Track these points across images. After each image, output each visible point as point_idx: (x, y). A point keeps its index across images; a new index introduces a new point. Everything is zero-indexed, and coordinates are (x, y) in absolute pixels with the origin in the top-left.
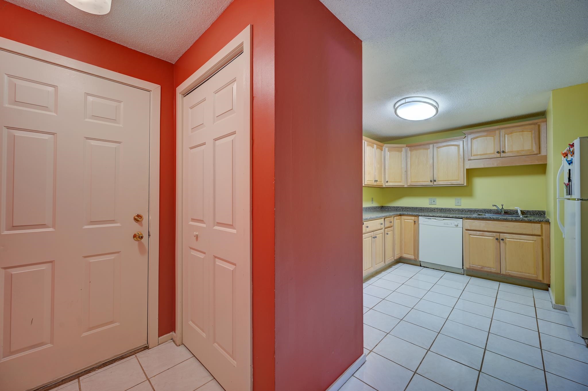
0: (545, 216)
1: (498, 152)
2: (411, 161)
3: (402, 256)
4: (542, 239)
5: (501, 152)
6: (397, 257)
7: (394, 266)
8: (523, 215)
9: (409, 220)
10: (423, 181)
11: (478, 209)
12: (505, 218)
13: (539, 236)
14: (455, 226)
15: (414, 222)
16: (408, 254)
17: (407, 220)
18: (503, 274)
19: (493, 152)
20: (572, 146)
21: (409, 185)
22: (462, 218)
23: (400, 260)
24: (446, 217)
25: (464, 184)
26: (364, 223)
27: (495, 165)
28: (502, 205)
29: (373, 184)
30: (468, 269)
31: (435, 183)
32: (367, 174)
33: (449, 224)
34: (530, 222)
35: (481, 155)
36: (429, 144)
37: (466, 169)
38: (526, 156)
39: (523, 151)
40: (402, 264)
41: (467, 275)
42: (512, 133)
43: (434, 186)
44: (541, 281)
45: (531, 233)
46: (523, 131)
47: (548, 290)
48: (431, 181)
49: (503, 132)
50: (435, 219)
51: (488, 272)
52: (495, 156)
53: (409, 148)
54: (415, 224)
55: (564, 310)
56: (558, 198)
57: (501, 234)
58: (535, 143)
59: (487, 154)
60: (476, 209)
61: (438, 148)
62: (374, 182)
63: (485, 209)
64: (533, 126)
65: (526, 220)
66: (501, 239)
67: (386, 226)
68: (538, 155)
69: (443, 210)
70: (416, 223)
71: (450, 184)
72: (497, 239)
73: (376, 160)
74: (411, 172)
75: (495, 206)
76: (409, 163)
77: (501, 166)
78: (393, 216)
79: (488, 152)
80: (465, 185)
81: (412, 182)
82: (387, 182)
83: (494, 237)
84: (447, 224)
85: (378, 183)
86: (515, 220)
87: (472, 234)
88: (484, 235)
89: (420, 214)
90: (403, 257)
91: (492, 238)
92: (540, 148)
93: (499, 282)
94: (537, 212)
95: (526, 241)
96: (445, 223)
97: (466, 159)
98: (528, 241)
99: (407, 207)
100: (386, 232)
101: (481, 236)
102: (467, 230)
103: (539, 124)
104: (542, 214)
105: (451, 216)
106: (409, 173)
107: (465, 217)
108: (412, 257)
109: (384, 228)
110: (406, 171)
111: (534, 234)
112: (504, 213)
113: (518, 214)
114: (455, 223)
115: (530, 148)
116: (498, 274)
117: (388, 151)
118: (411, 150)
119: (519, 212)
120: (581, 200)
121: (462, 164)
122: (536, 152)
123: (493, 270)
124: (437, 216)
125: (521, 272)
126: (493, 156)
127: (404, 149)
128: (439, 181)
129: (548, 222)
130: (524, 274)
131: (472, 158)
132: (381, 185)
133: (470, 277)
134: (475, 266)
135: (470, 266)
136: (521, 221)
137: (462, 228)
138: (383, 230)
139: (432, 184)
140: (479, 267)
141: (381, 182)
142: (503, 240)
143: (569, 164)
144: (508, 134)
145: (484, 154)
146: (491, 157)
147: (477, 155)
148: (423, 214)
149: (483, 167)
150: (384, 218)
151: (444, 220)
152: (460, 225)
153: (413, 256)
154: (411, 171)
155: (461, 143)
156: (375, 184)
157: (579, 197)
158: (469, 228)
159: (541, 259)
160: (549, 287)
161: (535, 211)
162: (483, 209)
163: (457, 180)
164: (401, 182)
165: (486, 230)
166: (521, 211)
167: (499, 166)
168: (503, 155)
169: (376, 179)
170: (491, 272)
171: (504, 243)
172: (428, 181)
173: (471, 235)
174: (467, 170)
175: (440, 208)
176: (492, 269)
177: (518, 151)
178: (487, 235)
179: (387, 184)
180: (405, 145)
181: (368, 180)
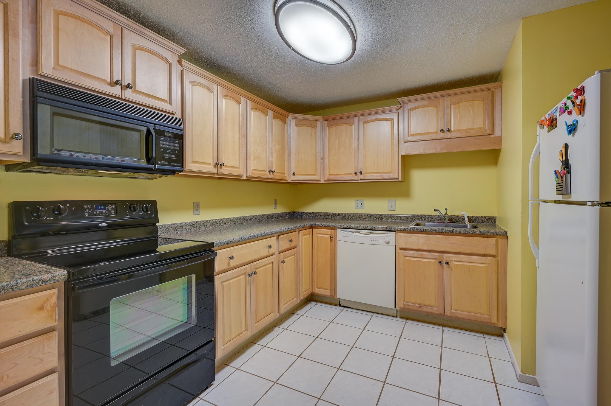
0: (496, 224)
1: (442, 131)
2: (329, 143)
3: (313, 291)
4: (497, 261)
5: (446, 131)
6: (304, 294)
7: (300, 310)
8: (470, 222)
9: (323, 234)
10: (345, 174)
11: (416, 215)
12: (451, 229)
13: (493, 256)
14: (385, 244)
15: (331, 237)
16: (322, 288)
17: (321, 235)
18: (446, 316)
19: (436, 131)
20: (581, 91)
21: (326, 179)
22: (395, 231)
23: (312, 298)
24: (373, 229)
25: (398, 179)
26: (218, 252)
27: (438, 151)
28: (446, 210)
29: (266, 176)
30: (402, 310)
31: (361, 177)
32: (252, 158)
33: (377, 241)
34: (482, 235)
35: (420, 134)
36: (354, 116)
37: (402, 156)
38: (476, 137)
39: (473, 129)
40: (315, 303)
41: (401, 318)
42: (460, 103)
43: (360, 181)
44: (494, 324)
45: (484, 253)
46: (473, 100)
47: (502, 336)
48: (355, 174)
49: (449, 100)
50: (359, 232)
51: (427, 312)
52: (438, 137)
53: (326, 123)
54: (331, 240)
55: (535, 383)
56: (531, 200)
57: (446, 255)
58: (488, 118)
59: (427, 133)
60: (414, 215)
61: (366, 122)
62: (267, 173)
63: (424, 215)
64: (485, 93)
65: (477, 233)
66: (446, 263)
67: (281, 249)
68: (491, 136)
69: (372, 218)
70: (333, 239)
71: (380, 178)
72: (440, 263)
73: (272, 138)
74: (329, 160)
75: (437, 210)
76: (326, 146)
77: (445, 151)
78: (297, 230)
79: (431, 130)
80: (400, 179)
81: (330, 175)
82: (294, 174)
83: (436, 259)
84: (375, 240)
85: (276, 176)
86: (463, 232)
87: (408, 255)
88: (423, 257)
89: (339, 225)
90: (315, 293)
91: (434, 261)
92: (493, 126)
93: (441, 328)
94: (487, 218)
95: (477, 265)
96: (372, 239)
97: (402, 141)
98: (479, 265)
99: (326, 213)
100: (281, 259)
101: (419, 258)
102: (401, 249)
103: (493, 90)
104: (491, 221)
105: (380, 227)
106: (326, 161)
107: (399, 229)
108: (327, 293)
109: (277, 253)
110: (323, 159)
111: (487, 253)
112: (449, 220)
113: (464, 222)
114: (386, 239)
115: (482, 126)
116: (441, 315)
117: (296, 125)
118: (329, 126)
119: (466, 219)
120: (599, 204)
121: (396, 148)
122: (488, 132)
123: (435, 310)
124: (361, 228)
125: (470, 312)
126: (435, 136)
127: (319, 124)
128: (366, 173)
129: (505, 235)
130: (474, 314)
131: (409, 139)
132: (284, 178)
133: (404, 320)
134: (411, 304)
135: (405, 304)
136: (471, 235)
137: (395, 246)
138: (276, 255)
139: (356, 177)
140: (416, 305)
141: (284, 174)
142: (447, 263)
143: (570, 132)
144: (455, 104)
145: (424, 134)
146: (432, 138)
147: (415, 135)
148: (342, 225)
149: (423, 153)
150: (277, 234)
151: (371, 233)
152: (392, 242)
153: (329, 291)
154: (329, 157)
155: (394, 116)
156: (272, 176)
157: (597, 199)
158: (404, 247)
159: (495, 291)
160: (505, 332)
161: (485, 217)
162: (422, 215)
163: (390, 172)
164: (315, 175)
165: (425, 248)
166: (468, 217)
167: (443, 151)
168: (448, 135)
169: (272, 167)
170: (432, 313)
171: (449, 268)
172: (352, 174)
173: (406, 256)
174: (404, 157)
175: (369, 214)
176: (434, 308)
177: (466, 129)
178: (428, 257)
179: (293, 178)
180: (321, 118)
181: (253, 170)
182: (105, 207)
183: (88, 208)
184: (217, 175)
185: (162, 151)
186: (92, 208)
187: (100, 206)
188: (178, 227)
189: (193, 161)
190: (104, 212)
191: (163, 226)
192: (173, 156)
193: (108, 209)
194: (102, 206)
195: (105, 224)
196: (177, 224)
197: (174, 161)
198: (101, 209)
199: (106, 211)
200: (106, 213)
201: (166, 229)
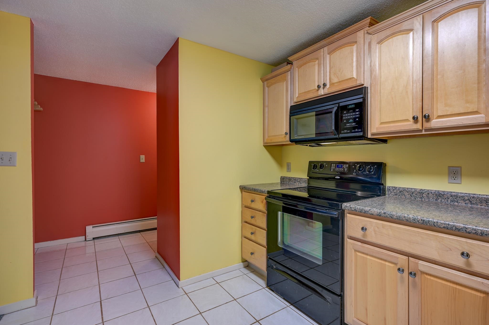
182: (342, 165)
183: (333, 166)
184: (425, 131)
185: (345, 122)
186: (335, 166)
187: (340, 165)
188: (416, 193)
189: (381, 123)
190: (341, 169)
191: (397, 189)
192: (354, 124)
193: (343, 168)
194: (341, 165)
195: (339, 177)
196: (415, 189)
197: (354, 128)
198: (340, 167)
199: (342, 169)
200: (342, 170)
201: (400, 192)
